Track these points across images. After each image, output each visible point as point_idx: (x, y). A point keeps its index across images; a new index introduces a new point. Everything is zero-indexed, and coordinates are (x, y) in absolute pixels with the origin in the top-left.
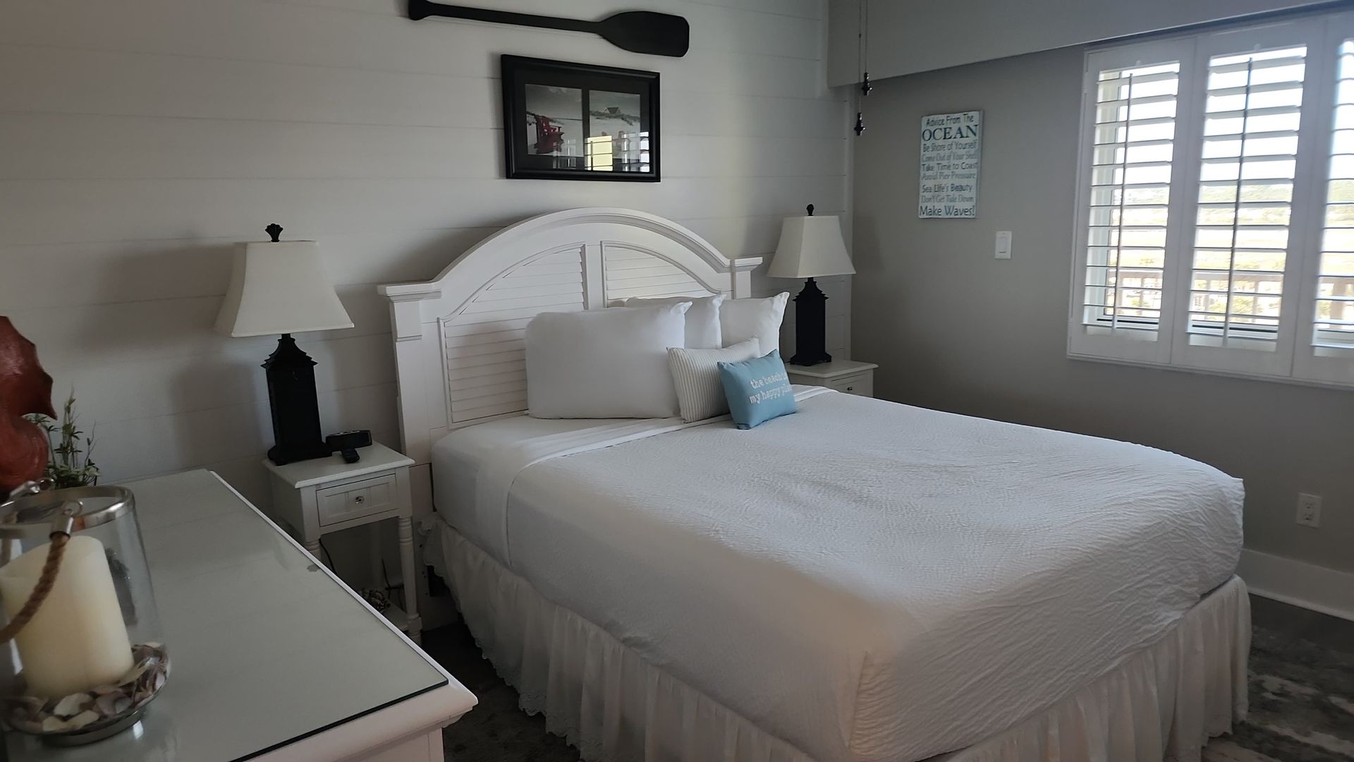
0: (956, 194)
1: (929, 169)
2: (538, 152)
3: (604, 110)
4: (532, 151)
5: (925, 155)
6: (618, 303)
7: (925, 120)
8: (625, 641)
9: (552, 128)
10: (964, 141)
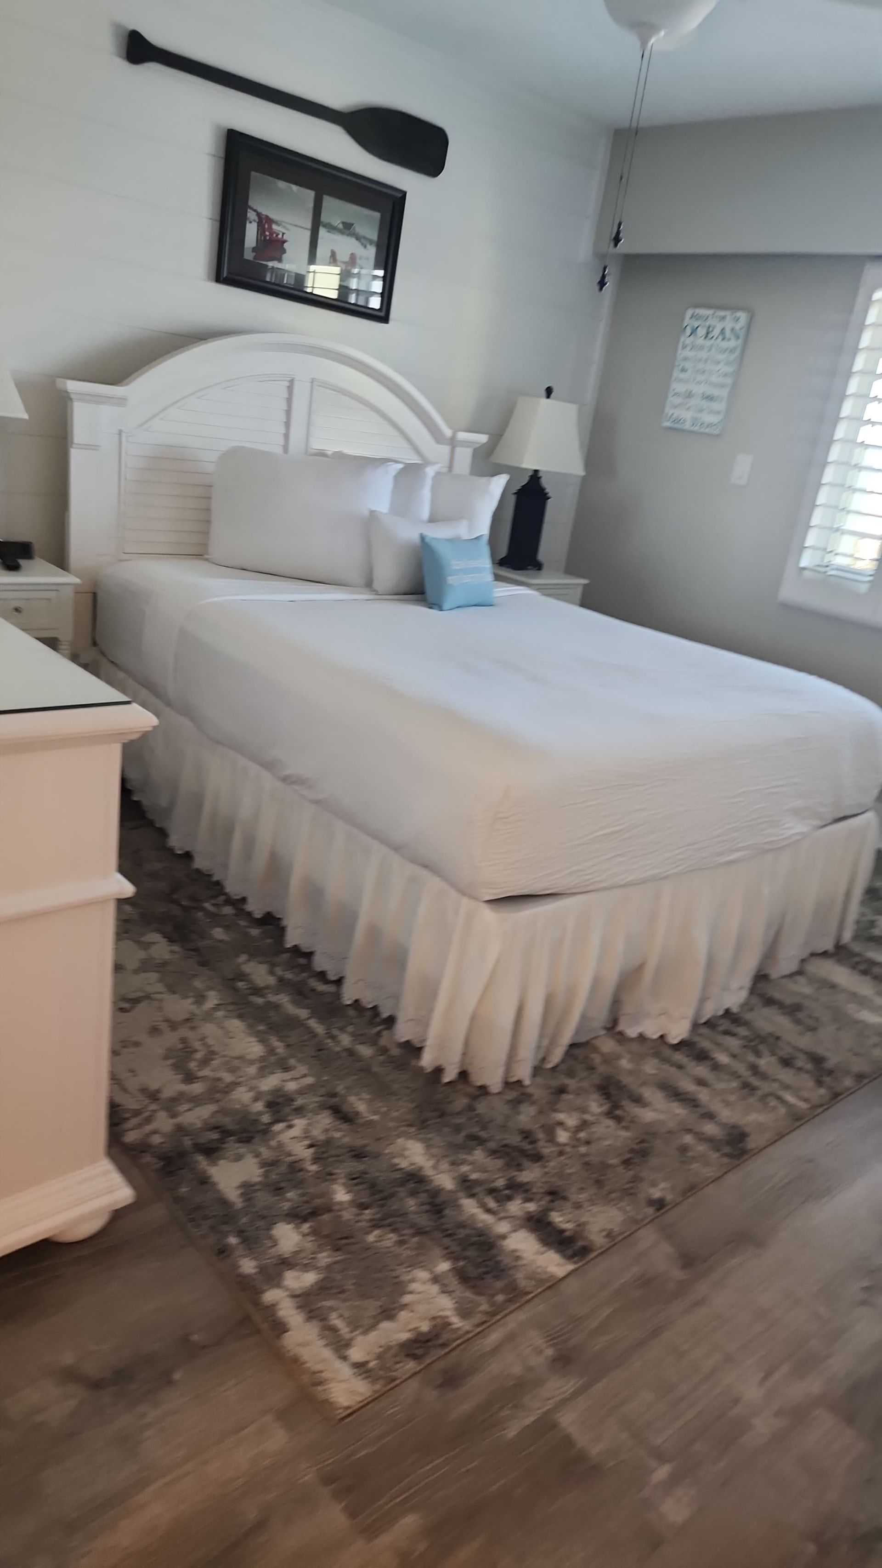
0: (705, 404)
1: (683, 370)
2: (255, 258)
3: (337, 222)
4: (249, 255)
5: (682, 354)
6: (322, 454)
7: (689, 313)
8: (285, 779)
9: (275, 233)
10: (725, 344)
